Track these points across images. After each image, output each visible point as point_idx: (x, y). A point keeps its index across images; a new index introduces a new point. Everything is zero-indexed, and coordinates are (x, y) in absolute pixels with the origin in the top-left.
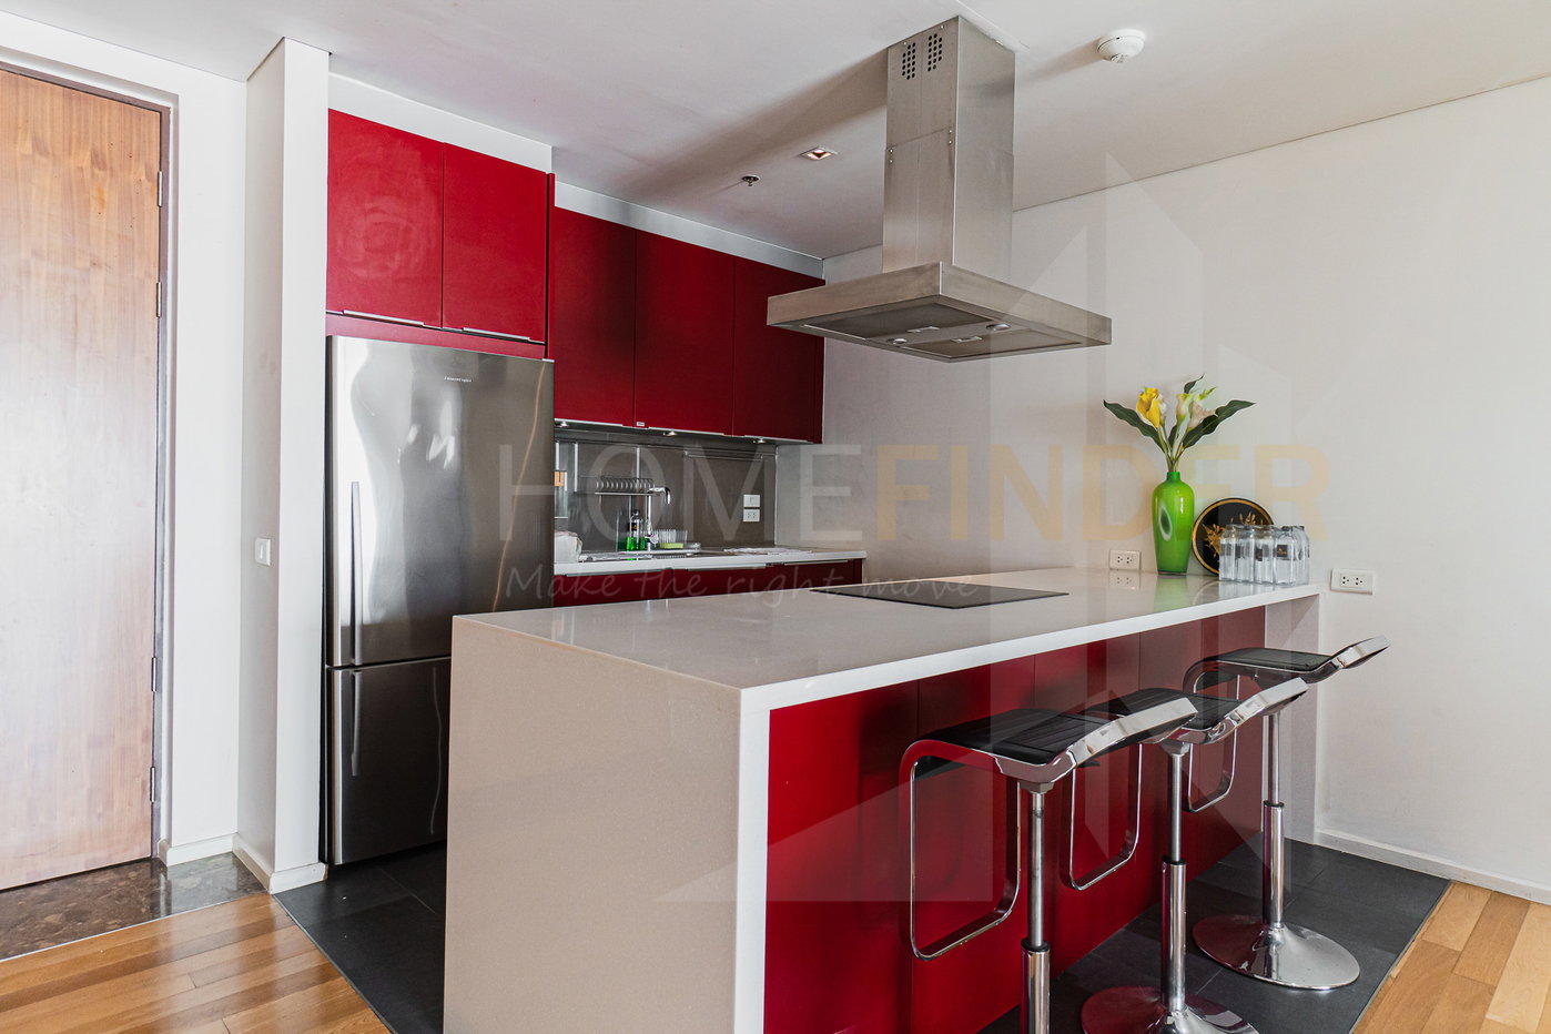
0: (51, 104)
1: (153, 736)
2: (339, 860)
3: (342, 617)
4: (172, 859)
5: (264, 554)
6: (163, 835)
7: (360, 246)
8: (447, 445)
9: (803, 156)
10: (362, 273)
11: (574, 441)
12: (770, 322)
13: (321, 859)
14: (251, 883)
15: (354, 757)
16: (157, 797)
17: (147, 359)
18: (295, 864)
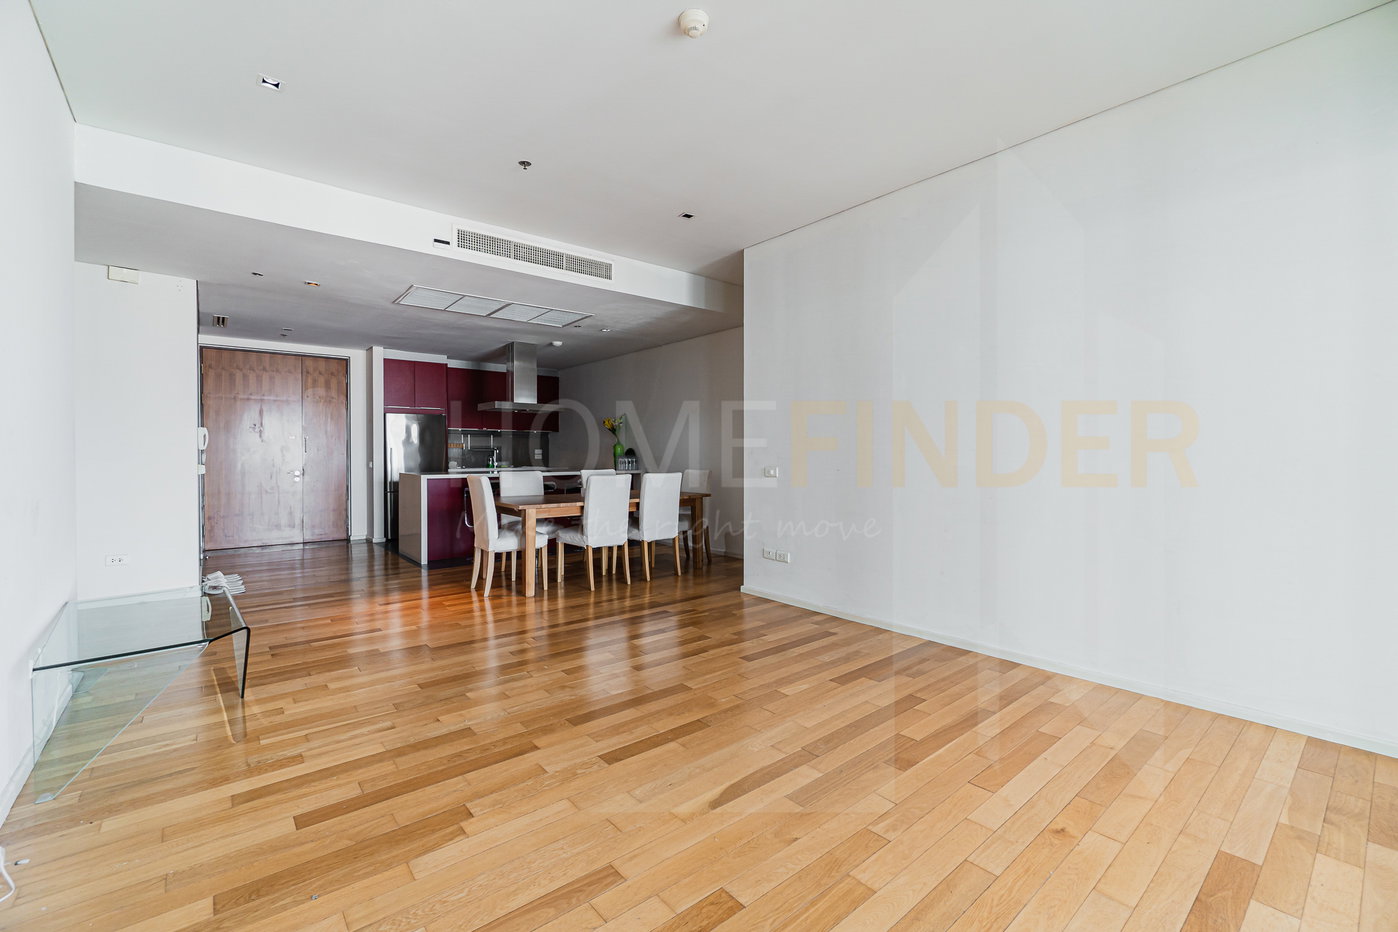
0: (322, 365)
1: (346, 510)
2: (389, 537)
3: (389, 480)
4: (352, 539)
5: (371, 465)
6: (349, 534)
7: (393, 390)
10: (393, 396)
11: (468, 434)
13: (384, 537)
14: (369, 542)
16: (348, 525)
18: (378, 537)
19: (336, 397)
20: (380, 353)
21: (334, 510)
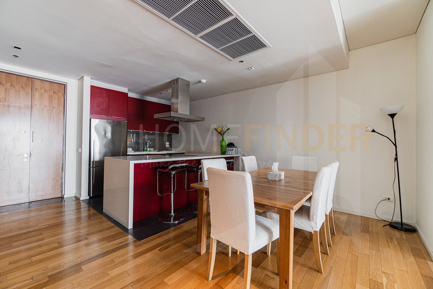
0: (47, 85)
1: (62, 178)
2: (91, 196)
3: (92, 160)
4: (65, 197)
5: (80, 150)
6: (63, 194)
7: (95, 105)
8: (109, 135)
9: (167, 91)
10: (96, 109)
11: (134, 133)
12: (154, 118)
13: (88, 196)
14: (77, 199)
15: (94, 181)
16: (63, 188)
17: (62, 122)
18: (84, 196)
19: (57, 107)
20: (88, 82)
21: (53, 179)
